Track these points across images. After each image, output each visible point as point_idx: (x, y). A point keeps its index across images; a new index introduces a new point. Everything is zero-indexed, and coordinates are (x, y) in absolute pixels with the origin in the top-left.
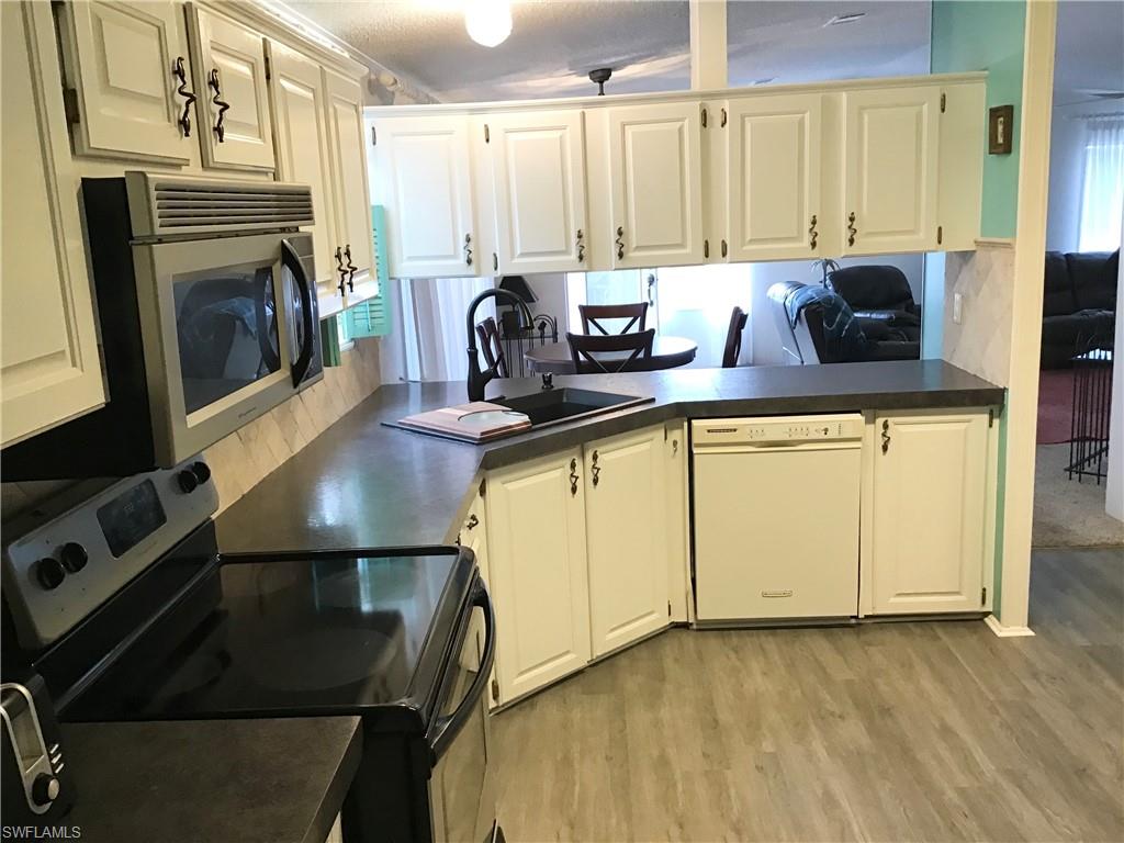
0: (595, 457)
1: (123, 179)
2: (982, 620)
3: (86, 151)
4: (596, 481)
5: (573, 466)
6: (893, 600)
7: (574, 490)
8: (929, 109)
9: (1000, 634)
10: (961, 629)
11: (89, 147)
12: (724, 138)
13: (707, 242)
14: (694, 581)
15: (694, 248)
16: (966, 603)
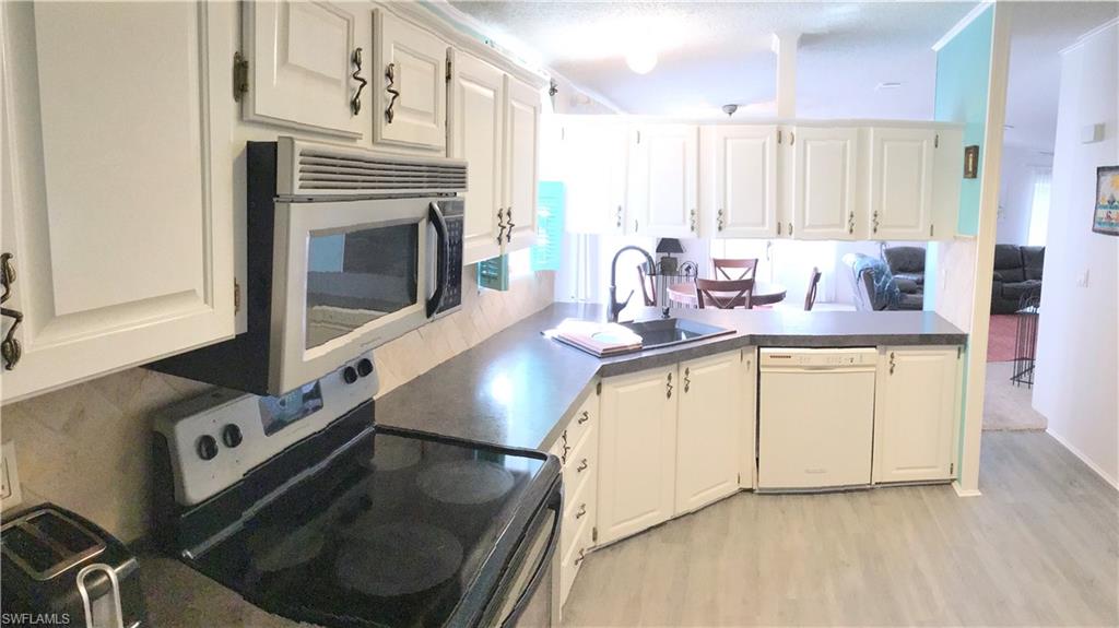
0: (687, 372)
1: (276, 143)
2: (950, 484)
3: (252, 117)
4: (687, 389)
5: (670, 378)
6: (895, 472)
7: (669, 395)
8: (928, 145)
9: (960, 495)
10: (936, 490)
11: (255, 114)
12: (793, 152)
13: (779, 224)
14: (757, 459)
15: (770, 226)
16: (942, 474)
